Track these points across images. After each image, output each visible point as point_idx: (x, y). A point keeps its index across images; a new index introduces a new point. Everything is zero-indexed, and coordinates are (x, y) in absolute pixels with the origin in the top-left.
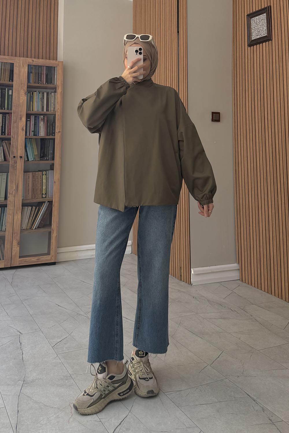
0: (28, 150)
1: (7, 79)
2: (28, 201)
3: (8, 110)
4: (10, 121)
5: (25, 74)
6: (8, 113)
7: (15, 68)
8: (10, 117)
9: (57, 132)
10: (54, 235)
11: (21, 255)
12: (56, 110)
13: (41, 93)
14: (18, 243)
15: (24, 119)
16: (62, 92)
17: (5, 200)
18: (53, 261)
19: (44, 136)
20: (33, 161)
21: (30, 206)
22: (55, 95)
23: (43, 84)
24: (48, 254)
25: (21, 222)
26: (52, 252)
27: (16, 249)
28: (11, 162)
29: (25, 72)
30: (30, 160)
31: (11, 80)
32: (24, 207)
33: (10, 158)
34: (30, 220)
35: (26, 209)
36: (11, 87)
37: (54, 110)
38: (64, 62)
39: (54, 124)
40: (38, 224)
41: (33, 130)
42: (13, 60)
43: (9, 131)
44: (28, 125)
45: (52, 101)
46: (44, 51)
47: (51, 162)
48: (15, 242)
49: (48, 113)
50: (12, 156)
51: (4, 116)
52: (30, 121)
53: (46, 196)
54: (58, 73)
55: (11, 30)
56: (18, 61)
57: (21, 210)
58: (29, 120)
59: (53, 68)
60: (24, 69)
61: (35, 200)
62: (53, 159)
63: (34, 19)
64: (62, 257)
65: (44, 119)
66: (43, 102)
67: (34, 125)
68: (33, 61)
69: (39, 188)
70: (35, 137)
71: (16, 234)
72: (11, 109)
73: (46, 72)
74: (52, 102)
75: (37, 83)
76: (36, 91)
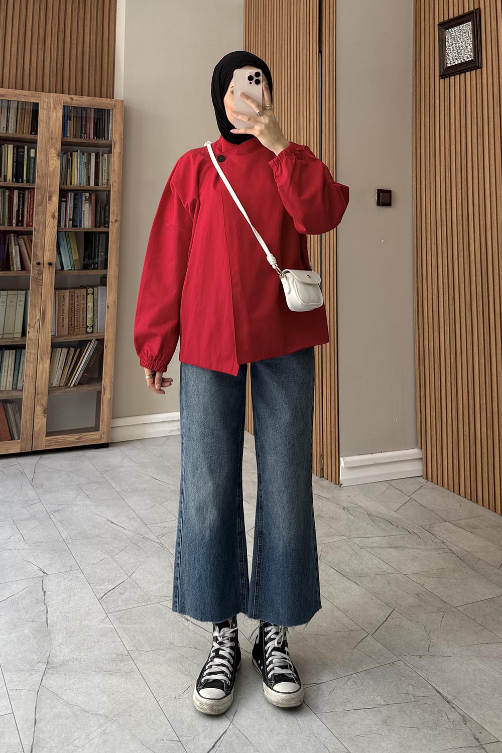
0: (62, 253)
1: (27, 129)
2: (62, 340)
3: (29, 183)
4: (32, 202)
5: (58, 122)
6: (28, 189)
7: (41, 111)
8: (32, 195)
9: (112, 222)
10: (106, 397)
11: (48, 431)
12: (111, 182)
13: (86, 154)
14: (44, 411)
15: (56, 199)
16: (121, 152)
17: (23, 338)
18: (104, 442)
19: (90, 227)
20: (71, 270)
21: (65, 347)
22: (109, 157)
23: (89, 138)
24: (96, 428)
25: (50, 375)
26: (103, 427)
27: (41, 421)
28: (33, 273)
29: (58, 118)
30: (65, 269)
31: (35, 132)
32: (55, 349)
33: (31, 266)
34: (66, 371)
35: (59, 352)
36: (33, 143)
37: (108, 183)
38: (124, 102)
39: (107, 207)
40: (79, 379)
41: (71, 217)
42: (36, 98)
43: (30, 220)
44: (63, 209)
45: (104, 167)
46: (92, 82)
47: (102, 272)
48: (39, 408)
49: (97, 188)
50: (34, 262)
51: (22, 193)
52: (66, 202)
53: (93, 330)
54: (115, 120)
55: (35, 47)
56: (46, 100)
57: (50, 355)
58: (65, 200)
59: (106, 111)
60: (57, 114)
61: (74, 337)
62: (106, 268)
63: (75, 27)
64: (119, 435)
65: (90, 197)
66: (88, 170)
67: (72, 208)
68: (72, 99)
69: (82, 316)
70: (74, 230)
71: (40, 396)
72: (34, 182)
73: (94, 116)
74: (105, 170)
75: (78, 138)
76: (77, 151)
